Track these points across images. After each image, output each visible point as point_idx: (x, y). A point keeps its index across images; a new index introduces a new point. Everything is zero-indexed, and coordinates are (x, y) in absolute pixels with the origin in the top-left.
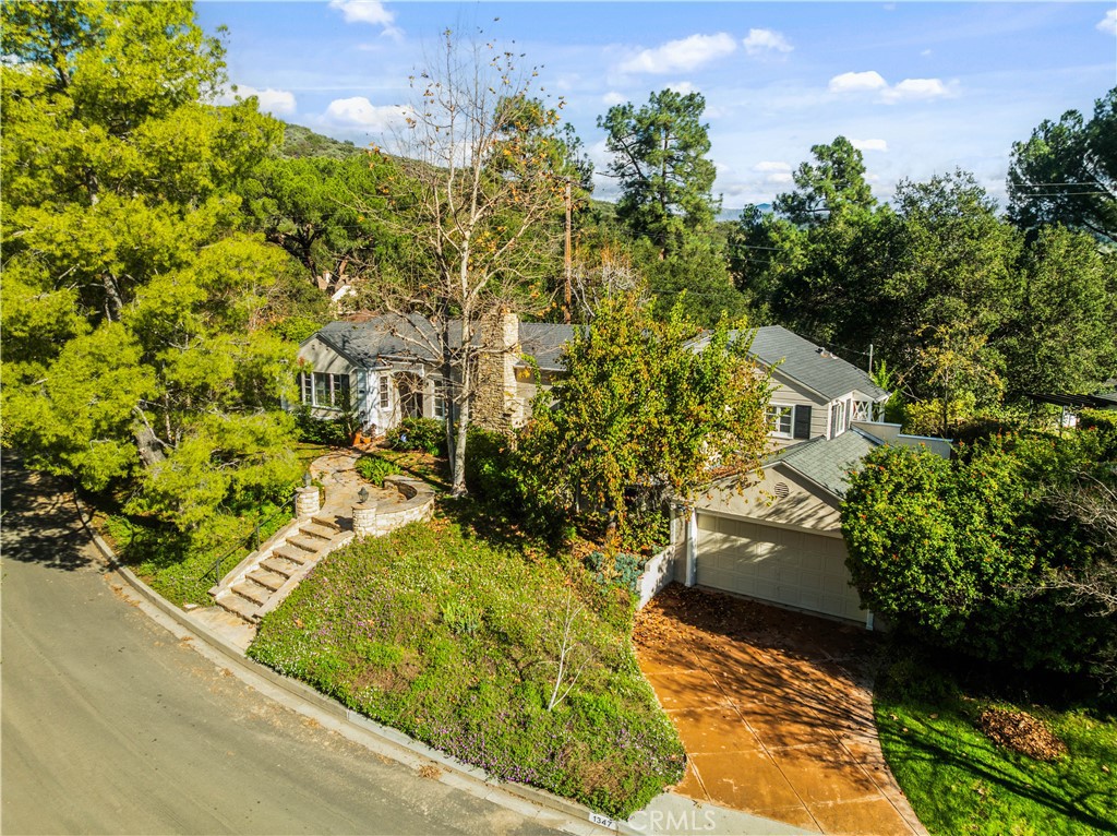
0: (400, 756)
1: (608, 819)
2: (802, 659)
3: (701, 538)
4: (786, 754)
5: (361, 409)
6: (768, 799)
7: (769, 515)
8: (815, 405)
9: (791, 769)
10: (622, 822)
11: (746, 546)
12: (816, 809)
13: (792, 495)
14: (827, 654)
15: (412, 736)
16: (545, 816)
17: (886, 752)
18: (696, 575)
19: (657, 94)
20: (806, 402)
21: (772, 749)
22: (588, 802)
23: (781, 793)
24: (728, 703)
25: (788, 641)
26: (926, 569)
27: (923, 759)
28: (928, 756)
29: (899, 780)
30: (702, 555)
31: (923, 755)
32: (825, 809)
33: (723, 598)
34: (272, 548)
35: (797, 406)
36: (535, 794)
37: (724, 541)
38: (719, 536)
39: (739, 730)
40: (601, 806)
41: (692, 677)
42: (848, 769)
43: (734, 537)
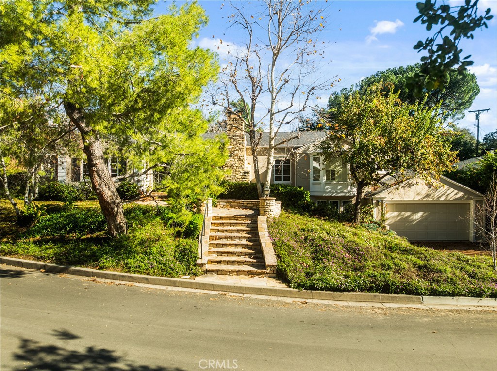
7: (424, 198)
43: (403, 213)
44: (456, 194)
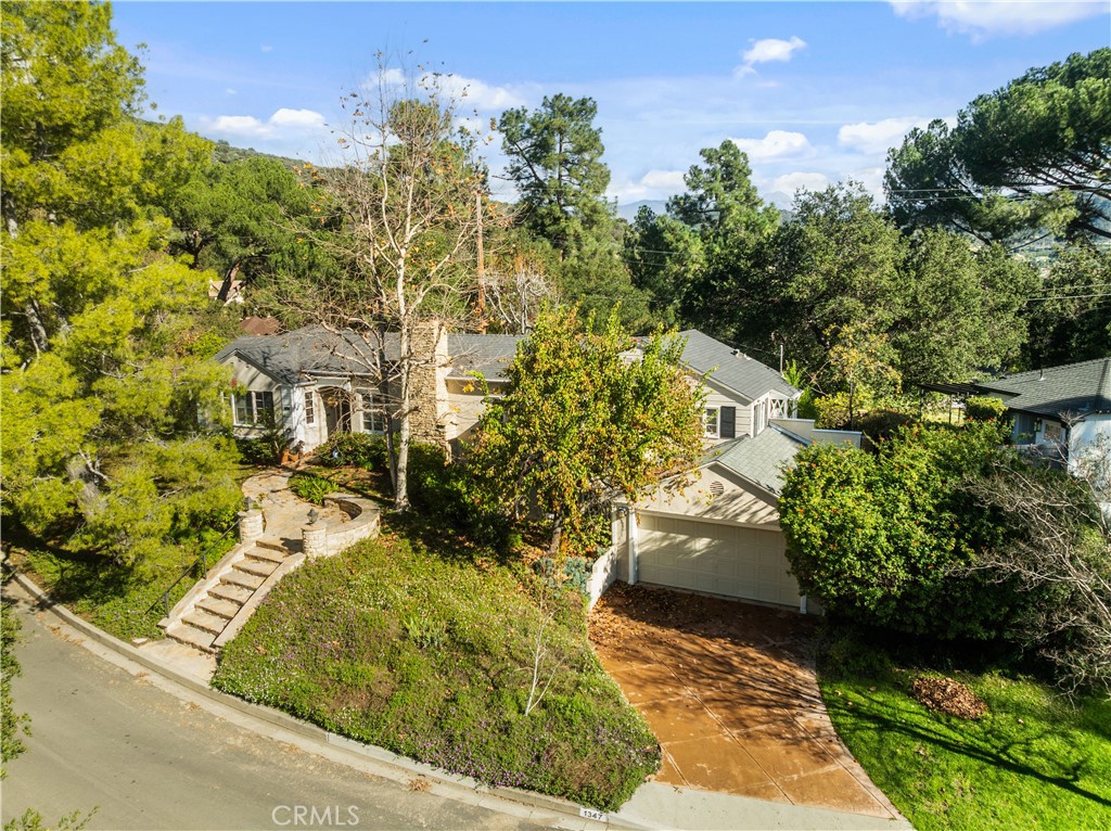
0: (386, 773)
1: (598, 813)
2: (748, 645)
3: (643, 537)
4: (749, 736)
5: (287, 426)
6: (740, 779)
7: (706, 513)
8: (738, 406)
9: (757, 749)
10: (612, 814)
11: (685, 542)
12: (784, 783)
13: (726, 493)
14: (769, 640)
15: (397, 752)
16: (538, 816)
17: (837, 725)
18: (638, 573)
19: (550, 98)
20: (730, 403)
21: (735, 732)
22: (578, 798)
23: (750, 771)
24: (688, 692)
25: (732, 630)
26: (860, 556)
27: (869, 728)
28: (873, 726)
29: (851, 749)
30: (643, 553)
31: (869, 725)
32: (792, 782)
33: (665, 593)
34: (219, 575)
35: (722, 407)
36: (525, 796)
37: (664, 539)
38: (658, 534)
39: (703, 717)
40: (591, 801)
41: (651, 670)
42: (805, 744)
43: (672, 535)
44: (771, 513)
